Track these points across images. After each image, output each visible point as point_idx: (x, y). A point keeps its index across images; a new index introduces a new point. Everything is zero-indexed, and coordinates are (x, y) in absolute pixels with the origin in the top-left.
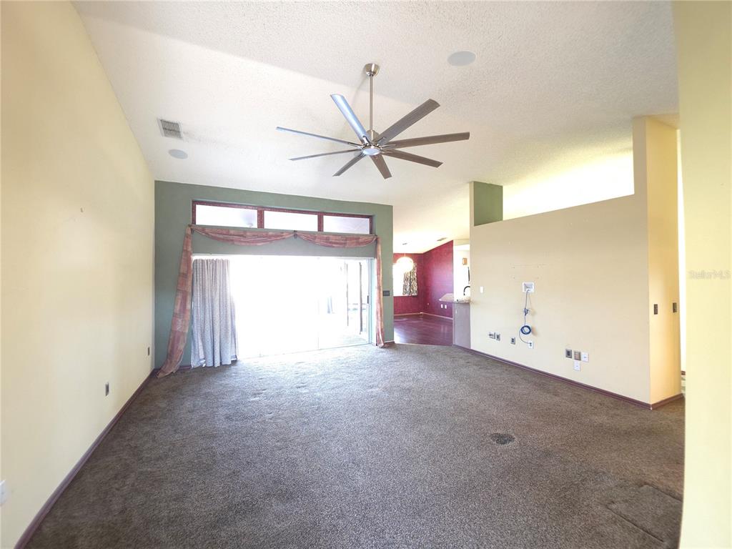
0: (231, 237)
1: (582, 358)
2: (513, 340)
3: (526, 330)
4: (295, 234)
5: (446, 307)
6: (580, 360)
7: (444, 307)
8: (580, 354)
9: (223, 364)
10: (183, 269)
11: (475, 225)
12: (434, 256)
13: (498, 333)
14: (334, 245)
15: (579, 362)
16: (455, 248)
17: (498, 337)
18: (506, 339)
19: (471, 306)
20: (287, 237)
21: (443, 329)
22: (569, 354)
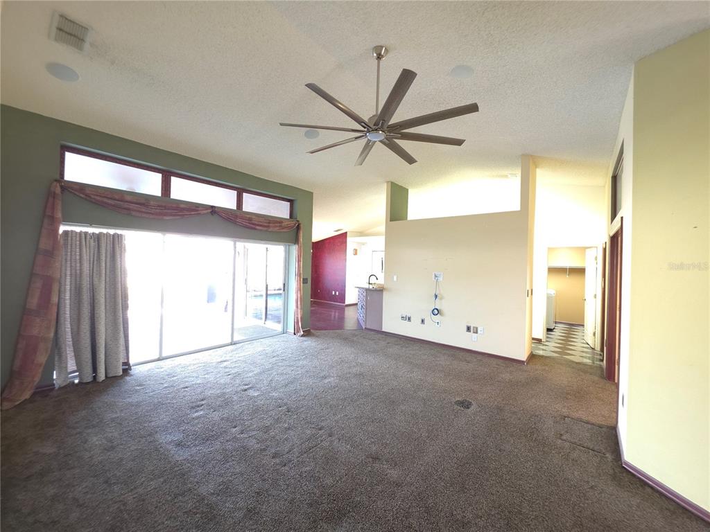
0: (126, 205)
1: (479, 331)
2: (423, 321)
3: (436, 312)
4: (213, 210)
5: (337, 293)
6: (477, 333)
7: (335, 293)
8: (477, 328)
9: (110, 375)
10: (44, 244)
11: (392, 220)
12: (327, 246)
13: (409, 315)
14: (258, 227)
15: (476, 334)
16: (349, 240)
17: (409, 319)
18: (416, 320)
19: (384, 293)
20: (202, 212)
21: (334, 314)
22: (469, 329)
